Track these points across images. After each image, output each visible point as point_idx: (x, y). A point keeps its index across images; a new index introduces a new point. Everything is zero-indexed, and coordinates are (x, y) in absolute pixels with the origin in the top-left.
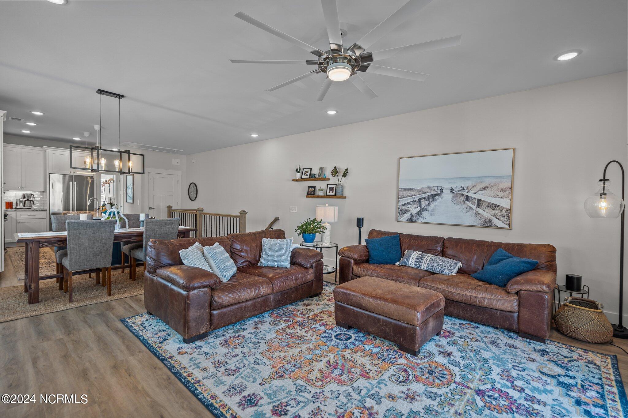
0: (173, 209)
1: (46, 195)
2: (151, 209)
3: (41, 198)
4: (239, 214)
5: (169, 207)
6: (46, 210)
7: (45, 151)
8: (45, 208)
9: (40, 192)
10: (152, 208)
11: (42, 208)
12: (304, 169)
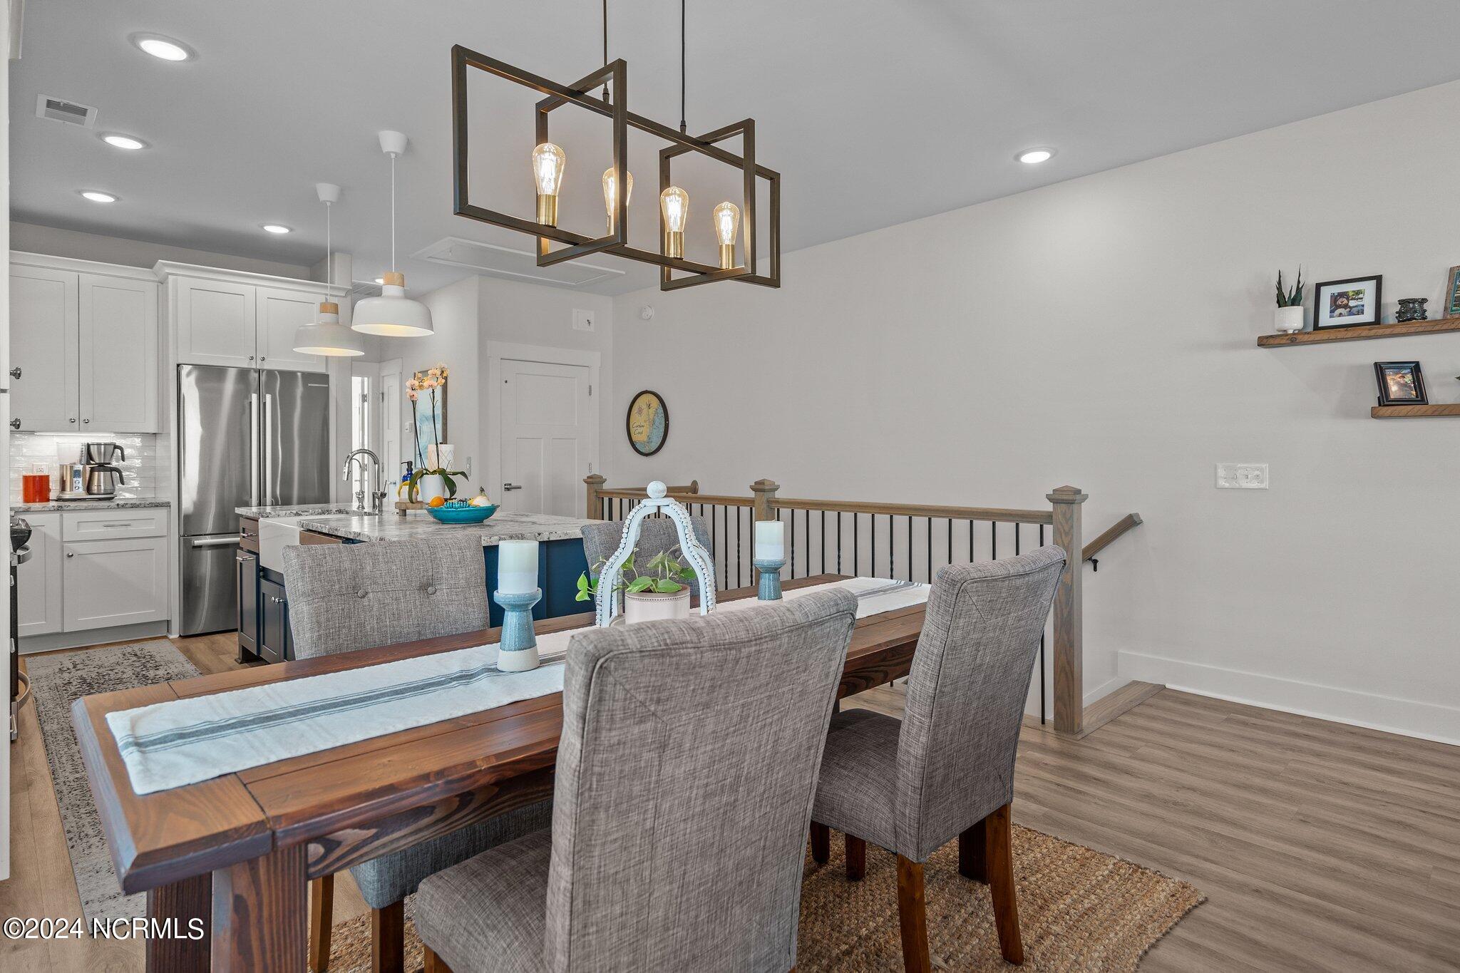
0: (606, 486)
1: (168, 447)
2: (508, 488)
3: (143, 458)
4: (1048, 507)
5: (594, 482)
6: (168, 505)
7: (163, 282)
8: (163, 498)
9: (144, 435)
10: (514, 484)
11: (149, 496)
12: (1319, 286)
